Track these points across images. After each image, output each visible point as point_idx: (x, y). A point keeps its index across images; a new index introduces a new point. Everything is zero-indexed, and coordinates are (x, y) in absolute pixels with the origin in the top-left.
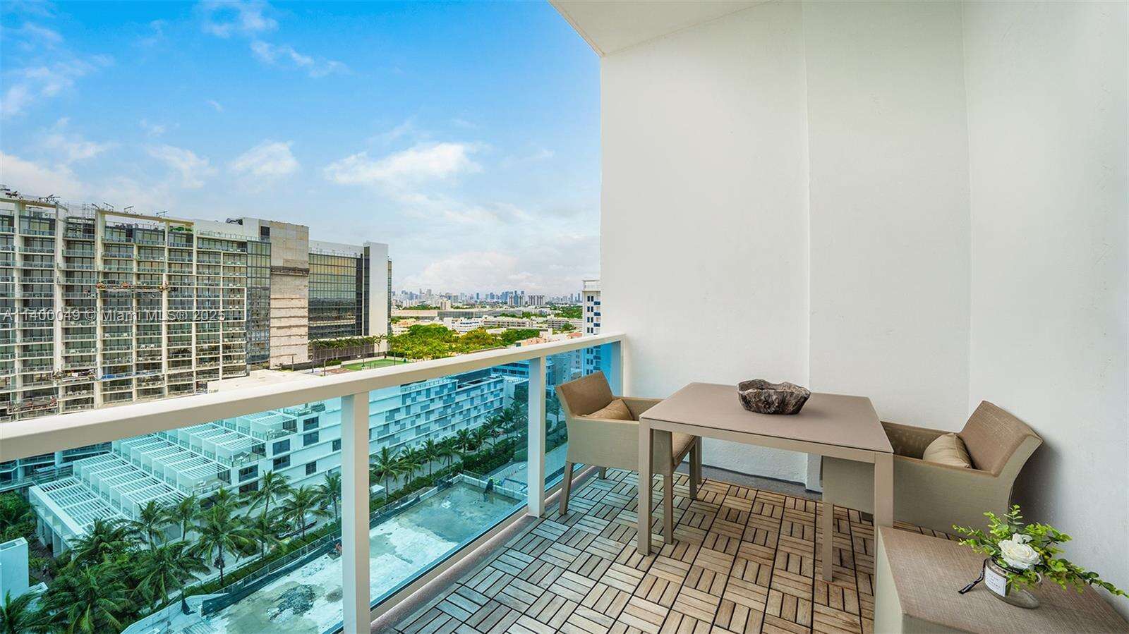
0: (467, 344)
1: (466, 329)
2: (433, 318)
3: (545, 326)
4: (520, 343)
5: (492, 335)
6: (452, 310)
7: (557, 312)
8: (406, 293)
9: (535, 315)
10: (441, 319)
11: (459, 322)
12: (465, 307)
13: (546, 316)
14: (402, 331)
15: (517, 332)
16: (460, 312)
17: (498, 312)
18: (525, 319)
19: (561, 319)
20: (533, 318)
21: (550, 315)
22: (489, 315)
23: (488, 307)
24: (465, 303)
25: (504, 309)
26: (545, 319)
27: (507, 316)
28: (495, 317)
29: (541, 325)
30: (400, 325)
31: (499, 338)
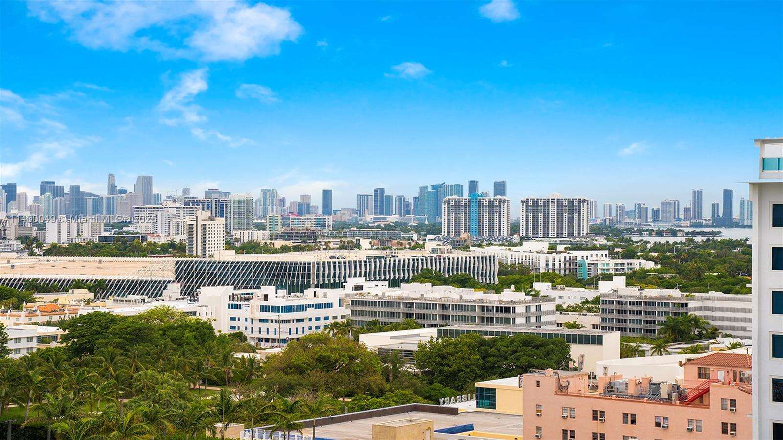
0: (286, 390)
1: (284, 332)
2: (154, 289)
3: (588, 322)
4: (492, 391)
5: (384, 354)
6: (230, 256)
7: (637, 264)
8: (58, 192)
9: (551, 278)
10: (190, 292)
11: (257, 302)
12: (278, 244)
13: (591, 283)
14: (41, 340)
15: (481, 344)
16: (258, 265)
17: (405, 266)
18: (509, 295)
19: (652, 292)
20: (543, 287)
21: (608, 277)
22: (371, 276)
23: (365, 243)
24: (280, 229)
25: (426, 253)
26: (590, 294)
27: (438, 279)
28: (394, 283)
29: (571, 317)
30: (31, 314)
31: (410, 368)
